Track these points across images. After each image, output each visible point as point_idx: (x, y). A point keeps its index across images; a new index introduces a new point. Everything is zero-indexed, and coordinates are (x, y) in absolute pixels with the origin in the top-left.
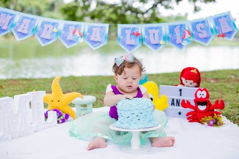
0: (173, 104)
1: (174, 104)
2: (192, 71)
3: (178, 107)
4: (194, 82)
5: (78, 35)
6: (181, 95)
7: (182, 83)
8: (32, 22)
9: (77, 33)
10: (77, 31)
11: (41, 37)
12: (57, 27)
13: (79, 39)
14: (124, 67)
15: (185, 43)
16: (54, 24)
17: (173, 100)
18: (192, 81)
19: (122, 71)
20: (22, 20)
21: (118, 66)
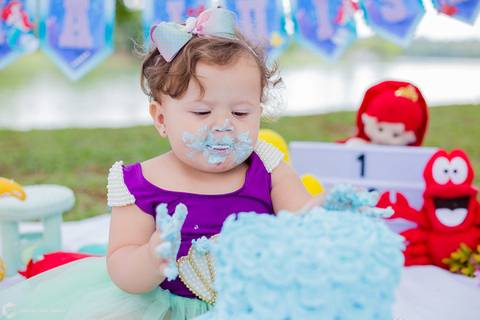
2: (399, 93)
4: (407, 129)
5: (20, 25)
6: (363, 173)
7: (362, 135)
10: (15, 9)
14: (196, 59)
15: (341, 38)
18: (399, 127)
19: (185, 78)
21: (168, 59)
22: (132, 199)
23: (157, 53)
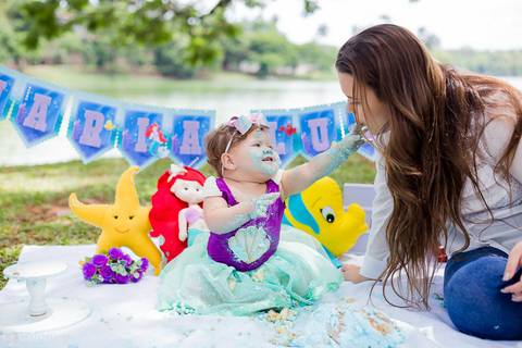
5: (157, 139)
8: (55, 102)
9: (154, 136)
10: (155, 129)
11: (81, 142)
12: (113, 118)
13: (160, 149)
16: (105, 110)
20: (32, 96)
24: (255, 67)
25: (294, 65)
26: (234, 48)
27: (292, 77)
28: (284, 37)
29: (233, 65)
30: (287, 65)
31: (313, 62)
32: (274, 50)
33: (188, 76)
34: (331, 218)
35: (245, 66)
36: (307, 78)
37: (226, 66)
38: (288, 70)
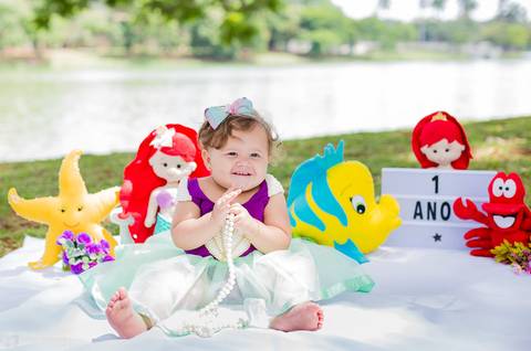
0: (418, 214)
1: (420, 214)
3: (431, 222)
6: (437, 192)
17: (418, 204)
21: (215, 128)
22: (190, 198)
23: (208, 124)
24: (306, 47)
25: (352, 42)
26: (281, 26)
27: (350, 57)
28: (339, 10)
29: (280, 46)
30: (344, 42)
31: (374, 39)
32: (328, 26)
33: (228, 58)
34: (361, 208)
35: (294, 46)
36: (366, 58)
37: (272, 45)
38: (345, 49)
